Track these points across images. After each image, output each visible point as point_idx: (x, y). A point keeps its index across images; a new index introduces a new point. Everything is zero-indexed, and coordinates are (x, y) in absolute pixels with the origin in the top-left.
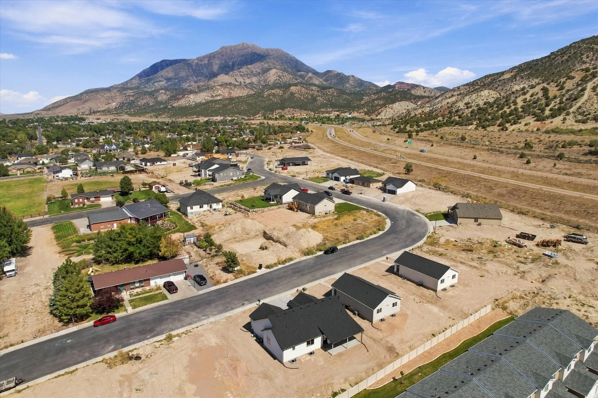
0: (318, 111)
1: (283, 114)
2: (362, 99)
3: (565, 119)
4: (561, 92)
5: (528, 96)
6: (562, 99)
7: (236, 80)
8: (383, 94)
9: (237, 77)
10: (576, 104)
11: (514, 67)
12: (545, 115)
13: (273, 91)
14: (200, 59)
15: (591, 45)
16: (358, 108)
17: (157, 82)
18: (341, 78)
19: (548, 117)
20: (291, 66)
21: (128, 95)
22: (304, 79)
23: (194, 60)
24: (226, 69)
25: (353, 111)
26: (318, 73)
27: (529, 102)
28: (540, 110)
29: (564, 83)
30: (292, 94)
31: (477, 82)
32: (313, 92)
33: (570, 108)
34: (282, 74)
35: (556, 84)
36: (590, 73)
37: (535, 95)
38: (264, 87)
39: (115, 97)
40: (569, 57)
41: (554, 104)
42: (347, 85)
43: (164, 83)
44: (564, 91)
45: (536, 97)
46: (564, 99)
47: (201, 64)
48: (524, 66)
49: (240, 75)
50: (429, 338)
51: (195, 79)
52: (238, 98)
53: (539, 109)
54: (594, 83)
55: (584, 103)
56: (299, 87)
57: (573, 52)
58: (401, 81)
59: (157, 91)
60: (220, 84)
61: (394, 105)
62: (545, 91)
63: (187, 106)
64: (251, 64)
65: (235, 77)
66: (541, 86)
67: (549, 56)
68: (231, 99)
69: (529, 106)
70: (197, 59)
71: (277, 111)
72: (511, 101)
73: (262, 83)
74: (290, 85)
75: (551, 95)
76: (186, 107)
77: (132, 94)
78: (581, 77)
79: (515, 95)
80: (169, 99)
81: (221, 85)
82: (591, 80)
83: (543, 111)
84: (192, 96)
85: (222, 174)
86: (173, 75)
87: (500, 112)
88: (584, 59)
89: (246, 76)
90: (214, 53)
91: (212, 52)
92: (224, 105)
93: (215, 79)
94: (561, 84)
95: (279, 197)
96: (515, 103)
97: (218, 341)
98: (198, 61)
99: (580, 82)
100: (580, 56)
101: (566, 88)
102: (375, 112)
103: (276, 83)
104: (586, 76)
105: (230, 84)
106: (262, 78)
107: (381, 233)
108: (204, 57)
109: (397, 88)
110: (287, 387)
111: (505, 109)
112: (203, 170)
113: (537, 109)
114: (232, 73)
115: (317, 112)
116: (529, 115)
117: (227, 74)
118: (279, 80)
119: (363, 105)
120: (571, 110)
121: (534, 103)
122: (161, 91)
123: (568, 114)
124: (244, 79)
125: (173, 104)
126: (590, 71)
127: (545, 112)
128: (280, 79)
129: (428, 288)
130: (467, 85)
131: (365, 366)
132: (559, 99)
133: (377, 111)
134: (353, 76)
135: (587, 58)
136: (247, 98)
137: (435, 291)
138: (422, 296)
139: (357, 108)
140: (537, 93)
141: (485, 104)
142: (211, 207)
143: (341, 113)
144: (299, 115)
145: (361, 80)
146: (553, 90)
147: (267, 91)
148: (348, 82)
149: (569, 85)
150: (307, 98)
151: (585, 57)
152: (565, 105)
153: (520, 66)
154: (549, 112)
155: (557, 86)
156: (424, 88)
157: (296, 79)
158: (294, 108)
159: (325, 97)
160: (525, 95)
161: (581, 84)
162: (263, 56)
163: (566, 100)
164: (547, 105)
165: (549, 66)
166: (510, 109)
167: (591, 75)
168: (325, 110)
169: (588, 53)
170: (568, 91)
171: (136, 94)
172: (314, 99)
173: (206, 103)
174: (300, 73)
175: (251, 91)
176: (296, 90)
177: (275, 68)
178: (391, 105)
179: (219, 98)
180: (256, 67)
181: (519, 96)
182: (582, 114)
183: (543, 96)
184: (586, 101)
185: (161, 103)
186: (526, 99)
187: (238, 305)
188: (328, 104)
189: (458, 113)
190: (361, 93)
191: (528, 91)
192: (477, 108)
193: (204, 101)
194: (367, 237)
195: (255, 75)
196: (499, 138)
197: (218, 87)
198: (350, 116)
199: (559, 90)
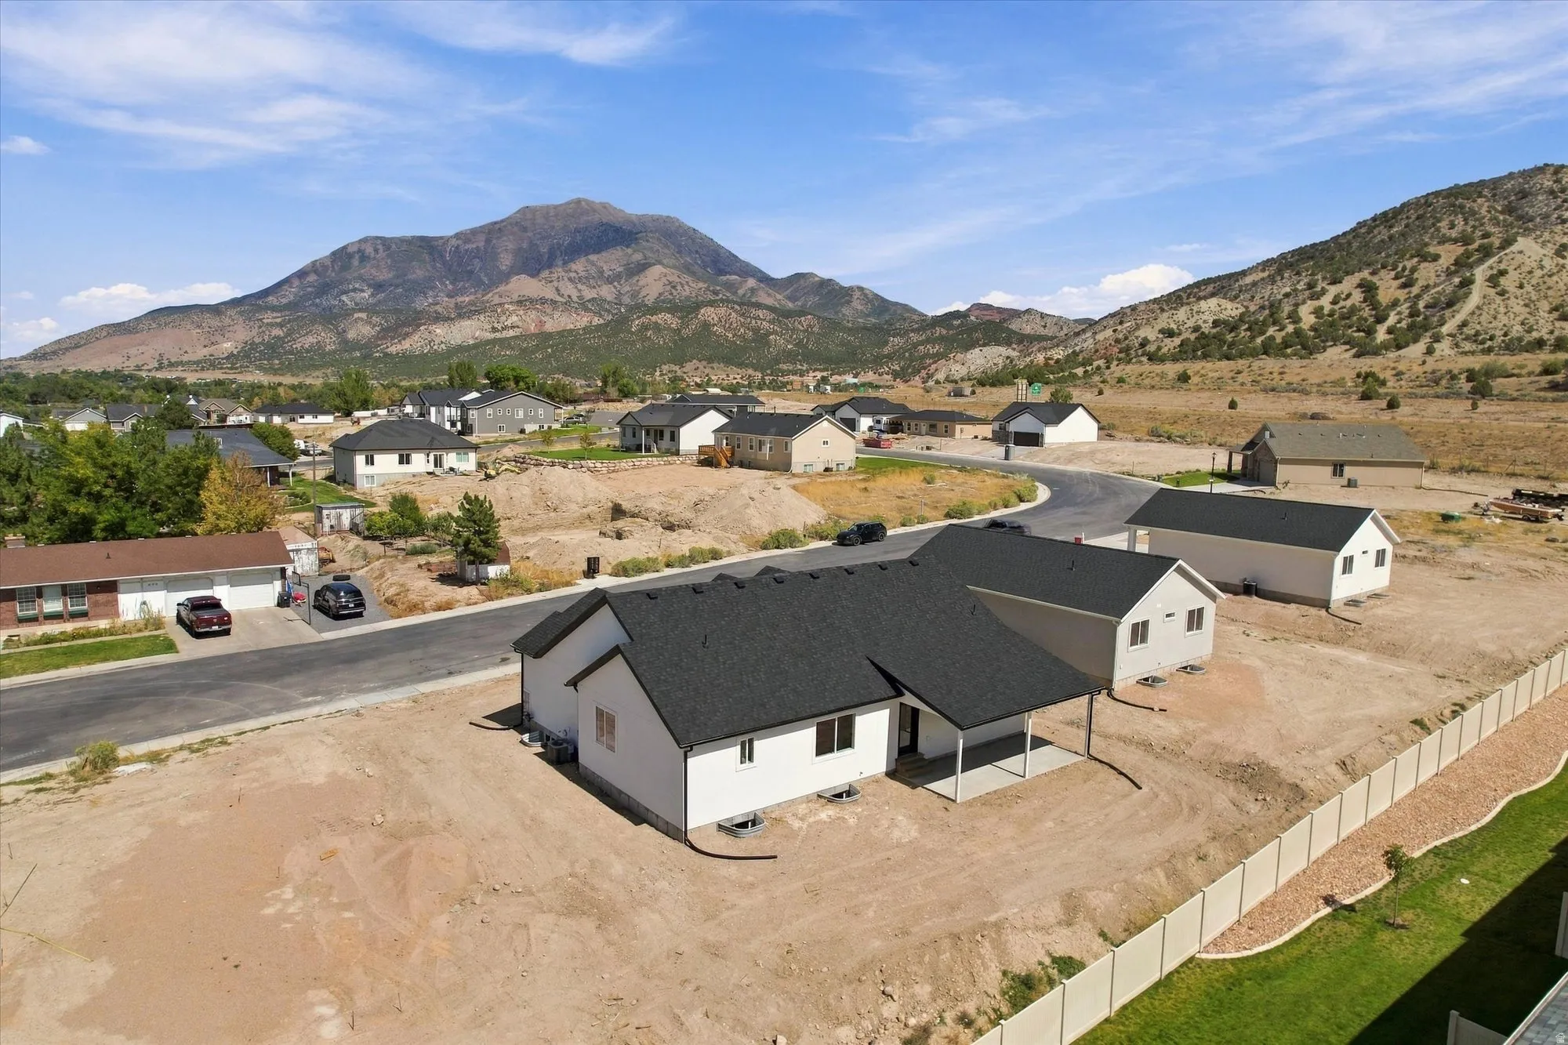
0: (771, 368)
1: (679, 373)
2: (886, 343)
3: (1430, 351)
4: (1410, 293)
5: (1325, 302)
6: (1415, 304)
7: (557, 290)
8: (939, 331)
9: (561, 285)
10: (1453, 316)
11: (1268, 260)
12: (1379, 341)
13: (654, 318)
14: (464, 236)
15: (1456, 200)
16: (877, 362)
17: (345, 292)
18: (830, 293)
19: (1385, 346)
20: (703, 261)
21: (267, 324)
22: (735, 293)
23: (448, 239)
24: (534, 263)
25: (863, 370)
26: (773, 279)
27: (1331, 315)
28: (1363, 331)
29: (1413, 270)
30: (706, 325)
31: (1180, 297)
32: (759, 322)
33: (1442, 325)
34: (679, 280)
35: (1393, 273)
36: (1475, 245)
37: (1345, 300)
38: (631, 309)
39: (231, 328)
40: (1407, 226)
41: (1397, 317)
42: (846, 311)
43: (366, 294)
44: (1415, 290)
45: (1348, 303)
46: (1421, 305)
47: (467, 251)
48: (1292, 257)
49: (570, 279)
50: (1407, 735)
51: (450, 287)
52: (561, 334)
53: (1359, 330)
54: (1491, 268)
55: (1473, 313)
56: (722, 311)
57: (1413, 217)
58: (983, 301)
59: (347, 313)
60: (515, 297)
61: (969, 355)
62: (1368, 289)
63: (426, 354)
64: (598, 253)
65: (555, 284)
66: (1356, 278)
67: (1353, 230)
68: (544, 337)
69: (1332, 325)
70: (457, 236)
71: (665, 368)
72: (1285, 314)
73: (626, 300)
74: (698, 306)
75: (1384, 297)
76: (423, 356)
77: (279, 320)
78: (1454, 258)
79: (1292, 300)
80: (377, 338)
81: (520, 303)
82: (1481, 261)
83: (1370, 332)
84: (439, 330)
85: (489, 411)
86: (390, 275)
87: (1259, 340)
88: (1443, 231)
89: (584, 280)
90: (502, 221)
91: (495, 220)
92: (524, 351)
93: (502, 288)
94: (1407, 273)
95: (667, 436)
96: (1294, 318)
97: (344, 769)
98: (460, 242)
99: (1453, 268)
100: (1434, 225)
101: (1421, 283)
102: (920, 372)
103: (664, 302)
104: (1467, 255)
105: (543, 301)
106: (627, 288)
107: (1024, 506)
108: (474, 232)
109: (972, 318)
110: (715, 952)
111: (1271, 331)
112: (433, 410)
113: (1355, 329)
114: (547, 272)
115: (769, 372)
116: (1335, 345)
117: (534, 274)
118: (671, 294)
119: (890, 357)
120: (1445, 330)
121: (1343, 317)
122: (356, 315)
123: (1437, 339)
124: (580, 291)
125: (388, 347)
126: (1474, 241)
127: (1376, 335)
128: (673, 291)
129: (1285, 599)
130: (1155, 301)
131: (1156, 844)
132: (1408, 304)
133: (925, 368)
134: (861, 289)
135: (1450, 229)
136: (585, 333)
137: (1325, 605)
138: (1269, 623)
139: (871, 363)
140: (1349, 296)
141: (1216, 323)
142: (438, 462)
143: (832, 375)
144: (724, 376)
145: (883, 300)
146: (1388, 288)
147: (639, 318)
148: (849, 302)
149: (1427, 273)
150: (742, 336)
151: (1447, 227)
152: (1426, 318)
153: (1283, 256)
154: (1388, 337)
155: (1396, 278)
156: (1043, 316)
157: (714, 293)
158: (710, 360)
159: (791, 337)
160: (1318, 299)
161: (1456, 272)
162: (631, 233)
163: (1426, 307)
164: (1380, 320)
165: (1359, 248)
166: (1283, 333)
167: (1476, 250)
168: (791, 368)
169: (1452, 218)
170: (1427, 288)
171: (289, 320)
172: (761, 338)
173: (475, 346)
174: (724, 278)
175: (596, 319)
176: (714, 315)
177: (660, 263)
178: (960, 356)
179: (511, 333)
180: (611, 260)
181: (1304, 302)
182: (1474, 338)
183: (1365, 300)
184: (1478, 308)
185: (355, 345)
186: (1321, 308)
187: (477, 663)
188: (798, 354)
189: (1147, 348)
190: (881, 329)
191: (1324, 292)
192: (1197, 334)
193: (471, 342)
194: (979, 513)
195: (609, 281)
196: (1281, 373)
197: (511, 308)
198: (855, 380)
199: (1404, 286)
